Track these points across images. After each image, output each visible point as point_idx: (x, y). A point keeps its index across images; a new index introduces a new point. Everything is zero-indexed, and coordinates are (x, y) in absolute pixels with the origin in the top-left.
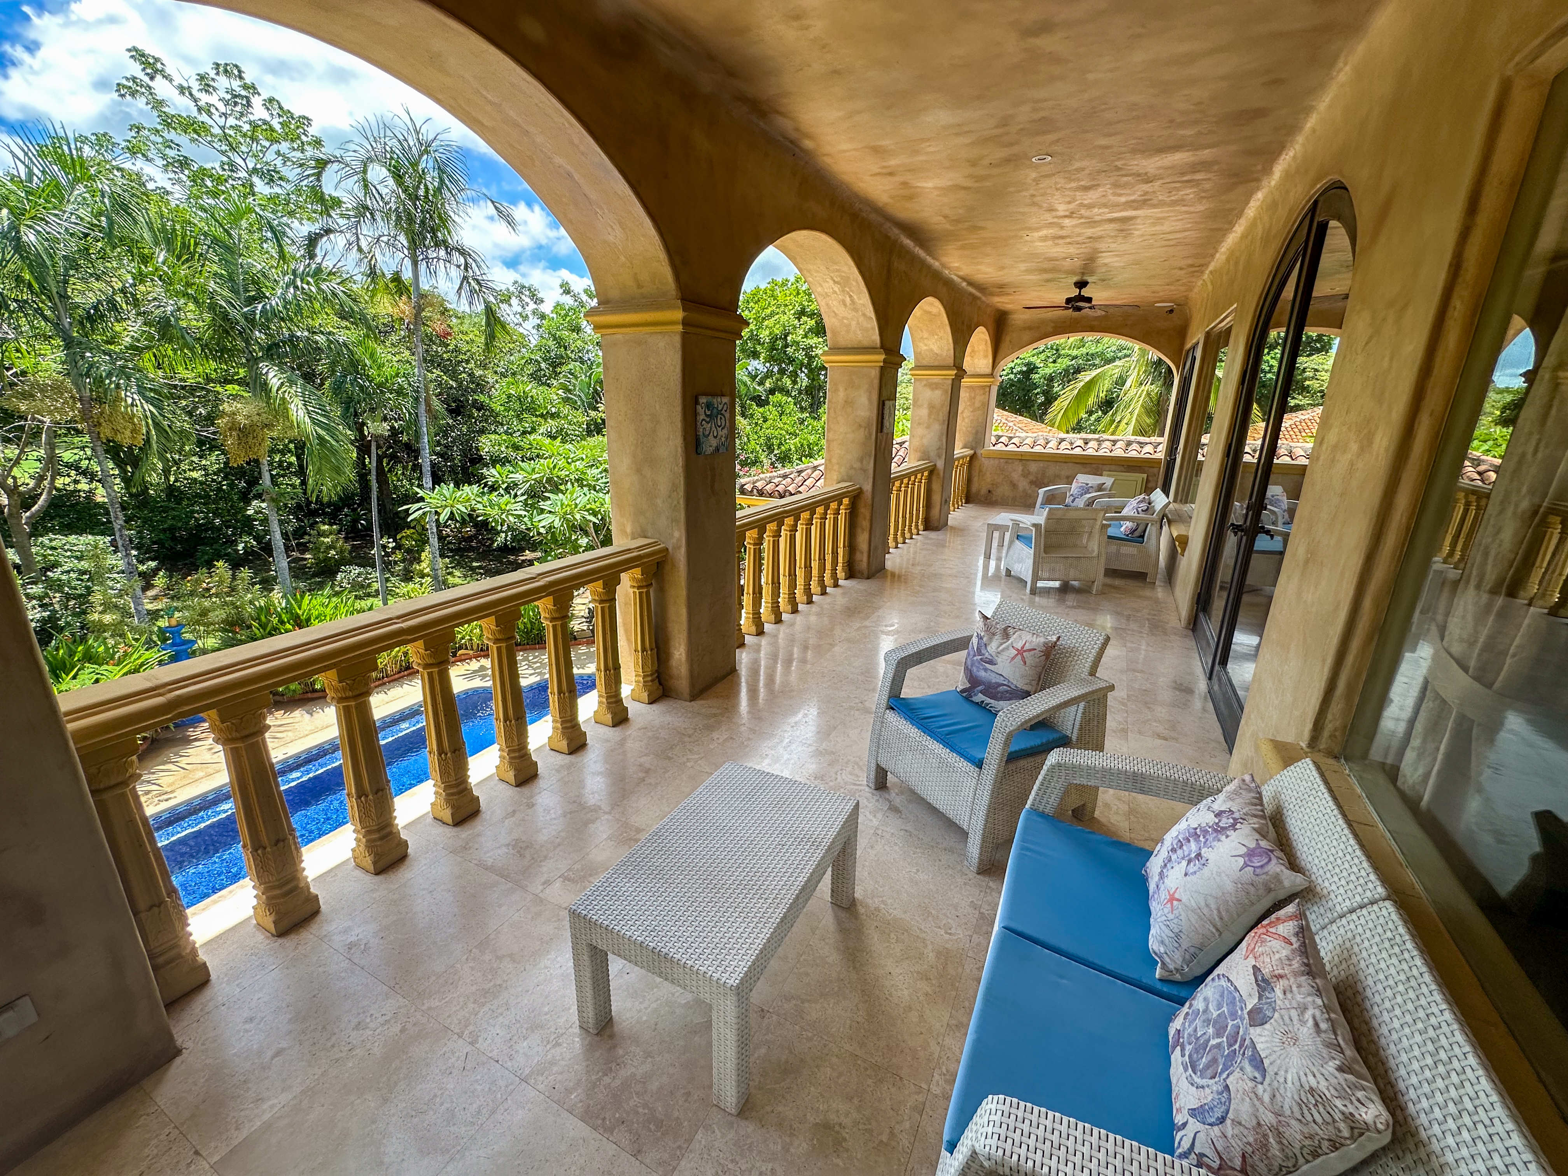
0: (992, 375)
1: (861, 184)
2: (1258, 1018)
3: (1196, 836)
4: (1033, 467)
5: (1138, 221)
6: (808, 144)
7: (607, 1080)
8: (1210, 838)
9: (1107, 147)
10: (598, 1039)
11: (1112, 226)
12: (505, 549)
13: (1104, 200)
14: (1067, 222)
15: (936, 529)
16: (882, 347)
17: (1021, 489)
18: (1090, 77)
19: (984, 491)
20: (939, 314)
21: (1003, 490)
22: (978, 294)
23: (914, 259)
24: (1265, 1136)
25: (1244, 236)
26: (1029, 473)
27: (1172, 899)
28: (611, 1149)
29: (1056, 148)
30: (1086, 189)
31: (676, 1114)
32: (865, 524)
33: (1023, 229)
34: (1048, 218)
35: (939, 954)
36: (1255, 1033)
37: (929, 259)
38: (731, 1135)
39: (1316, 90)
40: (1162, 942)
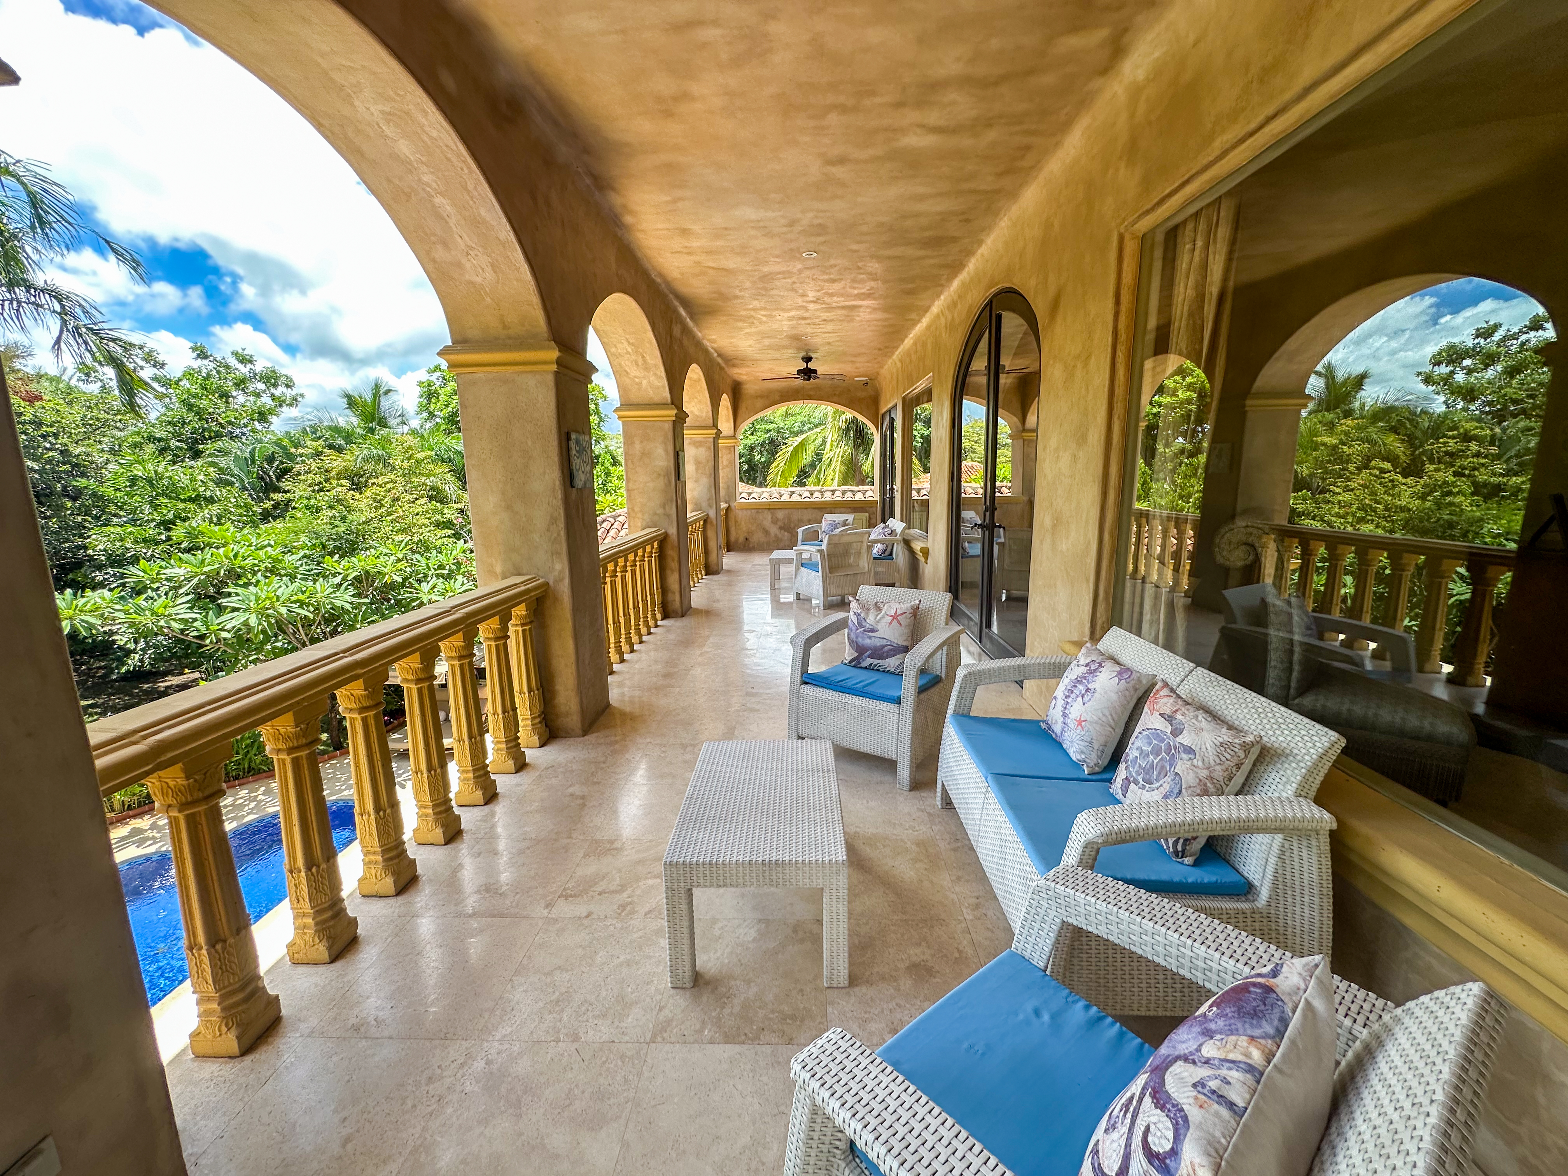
0: (734, 437)
1: (660, 260)
2: (1176, 732)
3: (1080, 682)
4: (780, 515)
5: (861, 310)
6: (628, 219)
7: (727, 1011)
8: (1090, 678)
9: (856, 251)
10: (696, 989)
11: (839, 312)
12: (138, 676)
13: (842, 291)
14: (812, 306)
15: (716, 573)
16: (672, 403)
17: (773, 534)
18: (859, 199)
19: (741, 539)
20: (699, 380)
21: (758, 537)
22: (723, 365)
23: (686, 330)
24: (1205, 785)
25: (928, 327)
26: (778, 520)
27: (1080, 723)
28: (768, 1049)
29: (822, 248)
30: (833, 281)
31: (802, 1006)
32: (674, 565)
33: (777, 309)
34: (800, 301)
35: (918, 845)
36: (1179, 739)
37: (695, 329)
38: (853, 999)
39: (986, 229)
40: (1082, 752)
